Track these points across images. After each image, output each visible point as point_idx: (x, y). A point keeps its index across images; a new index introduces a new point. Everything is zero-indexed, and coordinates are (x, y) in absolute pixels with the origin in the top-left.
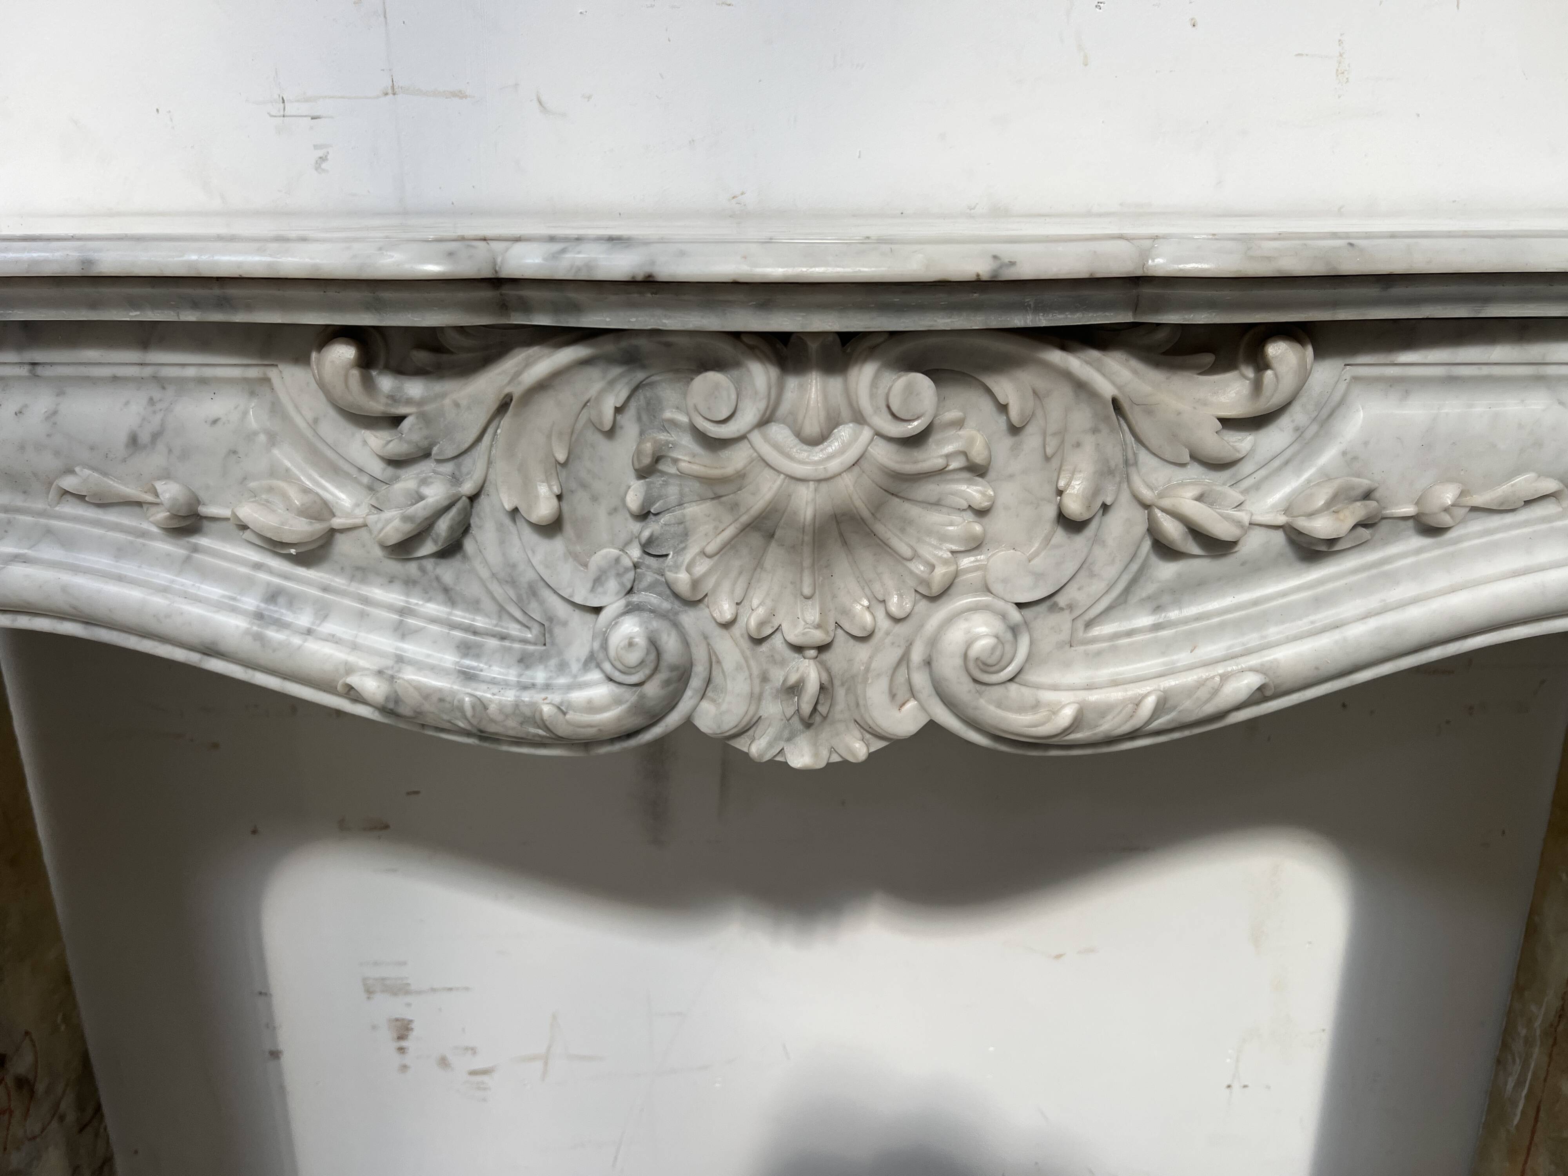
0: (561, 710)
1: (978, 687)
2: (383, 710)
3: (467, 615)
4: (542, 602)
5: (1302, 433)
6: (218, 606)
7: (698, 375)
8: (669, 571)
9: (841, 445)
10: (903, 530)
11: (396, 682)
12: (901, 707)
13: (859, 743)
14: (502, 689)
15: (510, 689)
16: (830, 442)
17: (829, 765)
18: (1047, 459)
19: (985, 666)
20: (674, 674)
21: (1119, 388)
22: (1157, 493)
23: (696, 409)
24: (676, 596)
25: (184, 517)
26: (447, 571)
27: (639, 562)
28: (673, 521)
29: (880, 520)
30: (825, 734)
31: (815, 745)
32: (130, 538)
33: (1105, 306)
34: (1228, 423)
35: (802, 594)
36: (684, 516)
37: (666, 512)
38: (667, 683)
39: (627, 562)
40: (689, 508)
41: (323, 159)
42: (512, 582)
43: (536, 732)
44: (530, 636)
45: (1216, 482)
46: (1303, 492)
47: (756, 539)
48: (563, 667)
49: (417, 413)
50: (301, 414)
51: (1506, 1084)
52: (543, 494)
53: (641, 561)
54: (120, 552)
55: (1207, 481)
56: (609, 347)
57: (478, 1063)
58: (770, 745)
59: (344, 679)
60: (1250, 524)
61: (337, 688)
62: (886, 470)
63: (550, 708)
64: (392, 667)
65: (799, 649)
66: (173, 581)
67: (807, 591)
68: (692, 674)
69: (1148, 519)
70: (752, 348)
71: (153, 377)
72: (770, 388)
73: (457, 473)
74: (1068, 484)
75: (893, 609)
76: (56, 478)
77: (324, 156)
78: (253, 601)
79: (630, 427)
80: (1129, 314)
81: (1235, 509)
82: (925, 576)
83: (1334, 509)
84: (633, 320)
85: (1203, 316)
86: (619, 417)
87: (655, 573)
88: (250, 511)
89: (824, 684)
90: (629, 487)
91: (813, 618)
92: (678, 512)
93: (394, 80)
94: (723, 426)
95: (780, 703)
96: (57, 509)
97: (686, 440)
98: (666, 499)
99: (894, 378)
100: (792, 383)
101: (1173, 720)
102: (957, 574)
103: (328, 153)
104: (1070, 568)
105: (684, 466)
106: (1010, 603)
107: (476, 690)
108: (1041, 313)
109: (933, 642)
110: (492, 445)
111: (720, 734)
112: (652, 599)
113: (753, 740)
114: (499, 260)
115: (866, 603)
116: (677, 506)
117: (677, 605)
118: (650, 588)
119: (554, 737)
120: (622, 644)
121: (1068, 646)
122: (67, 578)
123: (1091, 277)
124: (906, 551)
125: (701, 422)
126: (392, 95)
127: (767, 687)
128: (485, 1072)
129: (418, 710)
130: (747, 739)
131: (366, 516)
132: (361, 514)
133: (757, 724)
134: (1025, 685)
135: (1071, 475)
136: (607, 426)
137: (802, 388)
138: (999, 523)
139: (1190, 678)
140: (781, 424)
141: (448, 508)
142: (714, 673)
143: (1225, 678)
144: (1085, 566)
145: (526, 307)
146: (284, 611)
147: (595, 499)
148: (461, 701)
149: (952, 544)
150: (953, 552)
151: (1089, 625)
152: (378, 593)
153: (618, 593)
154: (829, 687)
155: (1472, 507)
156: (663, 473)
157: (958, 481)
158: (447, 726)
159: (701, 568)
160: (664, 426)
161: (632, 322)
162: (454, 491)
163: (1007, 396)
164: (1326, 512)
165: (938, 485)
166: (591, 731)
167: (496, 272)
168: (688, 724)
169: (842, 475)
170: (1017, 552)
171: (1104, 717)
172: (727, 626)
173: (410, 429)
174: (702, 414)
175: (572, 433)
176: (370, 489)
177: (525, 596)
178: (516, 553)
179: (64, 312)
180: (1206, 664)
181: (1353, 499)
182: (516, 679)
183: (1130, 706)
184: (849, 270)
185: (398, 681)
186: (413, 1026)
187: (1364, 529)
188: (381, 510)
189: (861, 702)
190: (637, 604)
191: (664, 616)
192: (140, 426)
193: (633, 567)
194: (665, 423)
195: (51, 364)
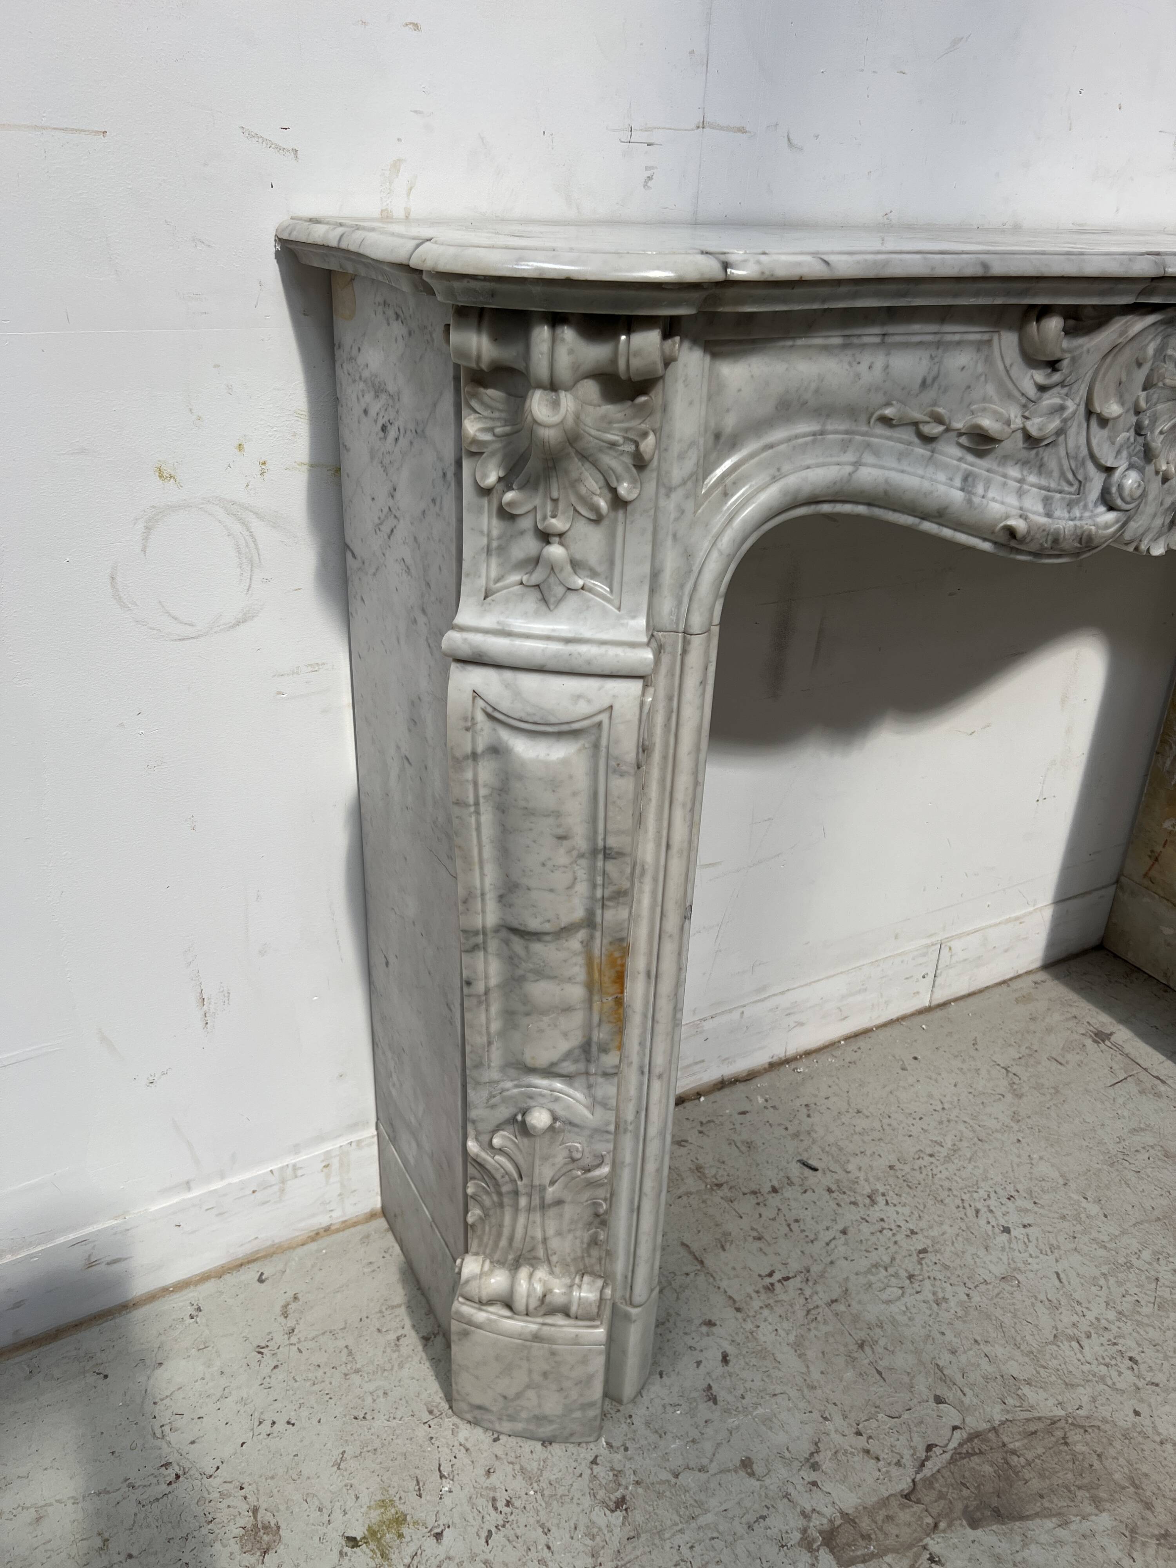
3: (1047, 481)
4: (1085, 469)
6: (947, 485)
14: (1063, 521)
15: (1066, 521)
24: (1147, 457)
26: (1047, 456)
27: (1134, 439)
28: (1152, 414)
36: (1156, 411)
37: (1149, 409)
40: (1159, 406)
41: (650, 178)
42: (1075, 458)
44: (1074, 490)
48: (1086, 505)
49: (1070, 357)
50: (1004, 362)
52: (1115, 402)
58: (1148, 543)
59: (1004, 522)
66: (922, 471)
73: (1068, 393)
76: (879, 409)
78: (958, 480)
87: (1142, 445)
90: (1139, 396)
92: (1154, 409)
93: (705, 117)
96: (874, 430)
98: (1152, 402)
103: (654, 173)
107: (1053, 522)
112: (1137, 460)
113: (1143, 541)
116: (1154, 405)
117: (1146, 462)
118: (1138, 454)
120: (1135, 486)
126: (701, 128)
131: (1022, 423)
132: (1017, 423)
146: (972, 486)
147: (1122, 404)
152: (1011, 471)
153: (1126, 458)
159: (1160, 440)
160: (1164, 359)
172: (1158, 473)
173: (1066, 367)
175: (1129, 365)
176: (1026, 406)
178: (1083, 439)
182: (1068, 515)
188: (1029, 419)
190: (1133, 464)
191: (1140, 470)
192: (927, 373)
193: (1134, 443)
194: (1166, 357)
195: (893, 334)
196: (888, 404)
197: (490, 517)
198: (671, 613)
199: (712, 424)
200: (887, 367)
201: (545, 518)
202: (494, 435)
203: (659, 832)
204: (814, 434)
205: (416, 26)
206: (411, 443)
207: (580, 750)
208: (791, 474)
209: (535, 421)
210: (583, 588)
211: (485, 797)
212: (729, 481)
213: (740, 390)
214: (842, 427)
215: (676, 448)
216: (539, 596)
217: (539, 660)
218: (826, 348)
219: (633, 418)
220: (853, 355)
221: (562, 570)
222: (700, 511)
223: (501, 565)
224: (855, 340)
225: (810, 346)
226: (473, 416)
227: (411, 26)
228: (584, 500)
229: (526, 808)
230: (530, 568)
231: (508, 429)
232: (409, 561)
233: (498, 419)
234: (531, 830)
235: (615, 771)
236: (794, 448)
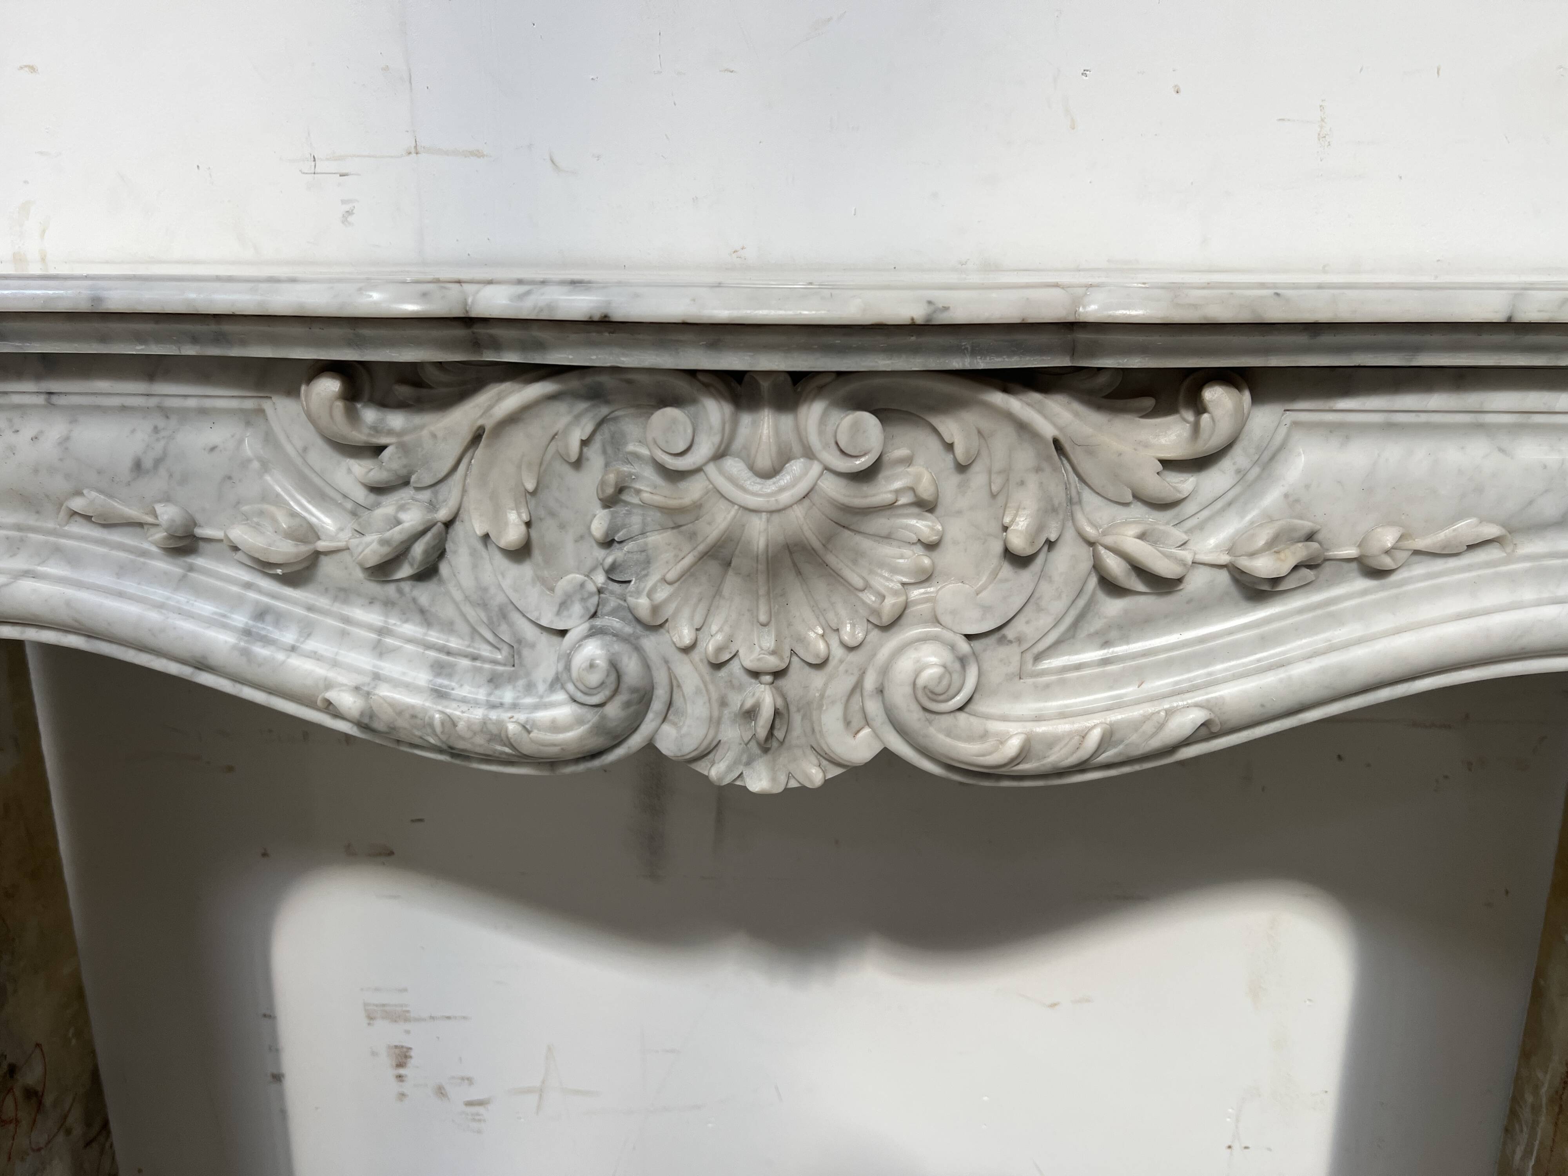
0: (526, 728)
1: (928, 715)
2: (359, 724)
3: (442, 636)
4: (511, 625)
5: (1244, 475)
6: (210, 622)
7: (658, 410)
8: (630, 596)
9: (793, 479)
10: (855, 562)
11: (371, 698)
12: (856, 734)
13: (816, 769)
14: (471, 707)
15: (479, 708)
16: (782, 476)
17: (786, 790)
18: (994, 496)
19: (933, 695)
20: (635, 696)
21: (1061, 429)
22: (1101, 531)
23: (655, 442)
24: (638, 621)
25: (180, 538)
26: (423, 593)
27: (604, 588)
28: (636, 549)
29: (831, 552)
30: (783, 759)
31: (773, 770)
32: (131, 557)
33: (1041, 351)
34: (1168, 464)
35: (758, 622)
36: (646, 544)
37: (630, 540)
38: (627, 704)
39: (591, 587)
40: (651, 536)
41: (349, 213)
42: (484, 605)
43: (502, 749)
44: (500, 657)
45: (1160, 521)
46: (1246, 532)
47: (713, 567)
48: (530, 688)
49: (396, 443)
50: (292, 444)
51: (1514, 1152)
52: (512, 521)
53: (605, 586)
54: (122, 570)
55: (1151, 520)
56: (574, 383)
57: (475, 1094)
58: (730, 769)
59: (323, 694)
60: (1193, 563)
61: (316, 703)
62: (836, 503)
63: (515, 727)
64: (369, 684)
65: (755, 674)
66: (168, 598)
67: (763, 618)
68: (654, 697)
69: (1093, 556)
70: (706, 386)
71: (158, 407)
72: (724, 424)
73: (433, 500)
74: (1013, 521)
75: (846, 638)
76: (66, 499)
77: (350, 211)
78: (242, 619)
79: (595, 458)
80: (1067, 359)
81: (1180, 548)
82: (876, 606)
83: (1276, 549)
84: (594, 357)
85: (1136, 361)
86: (585, 450)
87: (618, 598)
88: (240, 533)
89: (779, 709)
90: (595, 516)
91: (768, 645)
92: (641, 540)
93: (417, 140)
94: (680, 458)
95: (738, 727)
96: (66, 528)
97: (649, 473)
98: (630, 528)
99: (842, 416)
100: (746, 419)
101: (1120, 754)
102: (906, 606)
103: (354, 207)
104: (1017, 602)
105: (646, 496)
106: (958, 635)
107: (446, 707)
108: (979, 356)
109: (885, 671)
110: (466, 475)
111: (681, 756)
112: (615, 623)
113: (713, 763)
114: (470, 301)
115: (820, 631)
116: (641, 534)
117: (639, 630)
118: (613, 613)
119: (519, 754)
120: (583, 666)
121: (1017, 678)
122: (71, 592)
123: (1023, 322)
124: (858, 582)
125: (660, 455)
126: (415, 155)
127: (726, 712)
128: (481, 1103)
129: (392, 726)
130: (708, 763)
131: (349, 539)
132: (344, 538)
133: (717, 748)
134: (975, 715)
135: (1015, 512)
136: (574, 457)
137: (755, 424)
138: (947, 557)
139: (1135, 713)
140: (736, 458)
141: (423, 532)
142: (675, 696)
143: (1170, 713)
144: (1032, 600)
145: (496, 345)
146: (270, 628)
147: (562, 527)
148: (432, 718)
149: (903, 576)
150: (904, 584)
151: (1038, 658)
152: (359, 613)
153: (581, 617)
154: (784, 712)
155: (1414, 550)
156: (626, 503)
157: (908, 516)
158: (418, 741)
159: (662, 594)
160: (627, 459)
161: (594, 359)
162: (429, 517)
163: (952, 435)
164: (1267, 553)
165: (889, 519)
166: (555, 750)
167: (467, 312)
168: (650, 747)
169: (793, 506)
170: (964, 585)
171: (1051, 749)
172: (687, 650)
173: (390, 458)
174: (661, 447)
175: (541, 464)
176: (354, 514)
177: (495, 619)
178: (487, 576)
179: (76, 345)
180: (1152, 699)
181: (1295, 540)
182: (485, 698)
183: (1077, 738)
184: (791, 313)
185: (373, 697)
186: (412, 1053)
187: (1308, 570)
188: (363, 535)
189: (817, 729)
190: (600, 628)
191: (626, 640)
192: (145, 452)
193: (597, 592)
194: (628, 456)
200: (69, 439)
205: (32, 69)
224: (2, 400)
227: (26, 69)
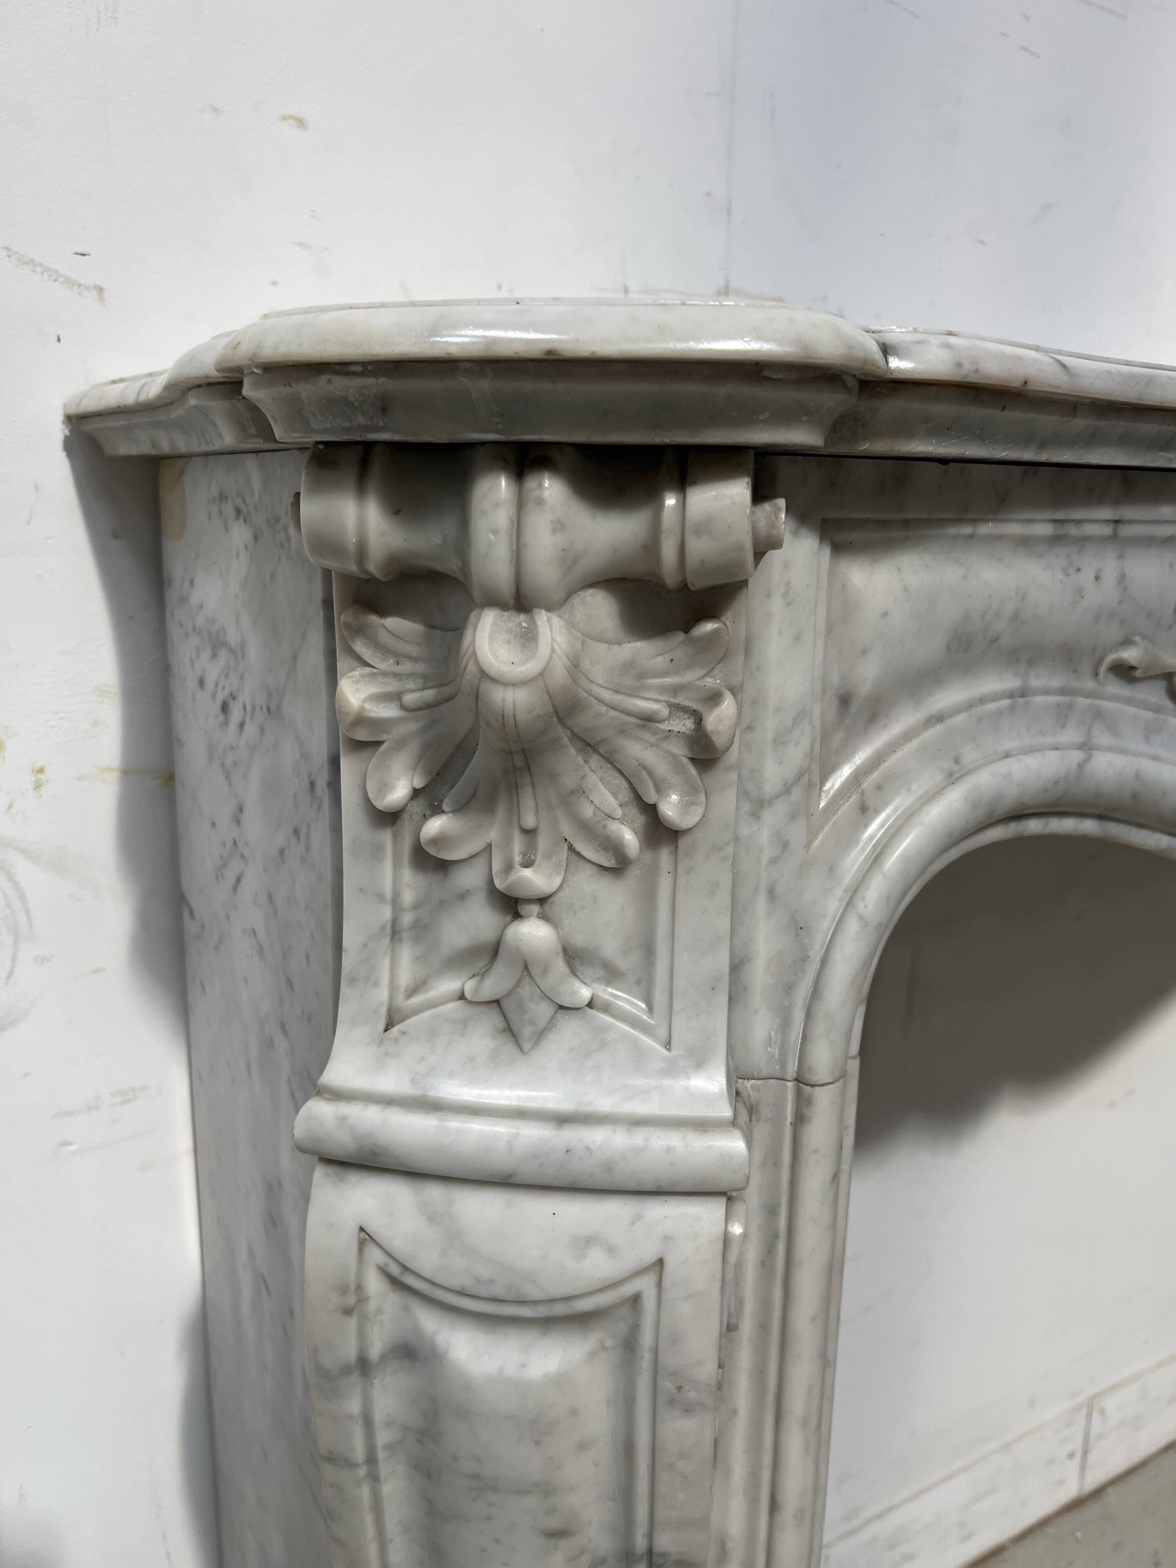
54: (1148, 731)
96: (1103, 687)
195: (1130, 522)
196: (1127, 642)
197: (397, 865)
198: (769, 1042)
199: (835, 680)
200: (1122, 578)
201: (509, 868)
202: (403, 707)
203: (754, 1476)
204: (1011, 695)
205: (300, 123)
206: (262, 730)
207: (592, 1355)
208: (982, 766)
209: (484, 674)
210: (590, 1005)
211: (389, 1447)
212: (869, 783)
213: (885, 614)
214: (1056, 682)
215: (770, 725)
216: (499, 1022)
217: (501, 1162)
218: (1025, 542)
219: (690, 664)
220: (1068, 557)
221: (545, 971)
222: (817, 843)
223: (421, 959)
224: (1073, 530)
225: (999, 538)
226: (359, 672)
227: (291, 121)
228: (588, 829)
229: (477, 1476)
230: (480, 964)
231: (429, 694)
232: (262, 935)
233: (410, 675)
234: (489, 1518)
235: (671, 1402)
236: (980, 720)
